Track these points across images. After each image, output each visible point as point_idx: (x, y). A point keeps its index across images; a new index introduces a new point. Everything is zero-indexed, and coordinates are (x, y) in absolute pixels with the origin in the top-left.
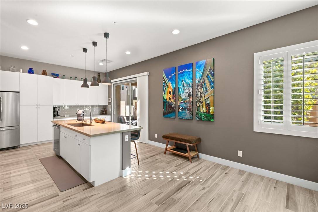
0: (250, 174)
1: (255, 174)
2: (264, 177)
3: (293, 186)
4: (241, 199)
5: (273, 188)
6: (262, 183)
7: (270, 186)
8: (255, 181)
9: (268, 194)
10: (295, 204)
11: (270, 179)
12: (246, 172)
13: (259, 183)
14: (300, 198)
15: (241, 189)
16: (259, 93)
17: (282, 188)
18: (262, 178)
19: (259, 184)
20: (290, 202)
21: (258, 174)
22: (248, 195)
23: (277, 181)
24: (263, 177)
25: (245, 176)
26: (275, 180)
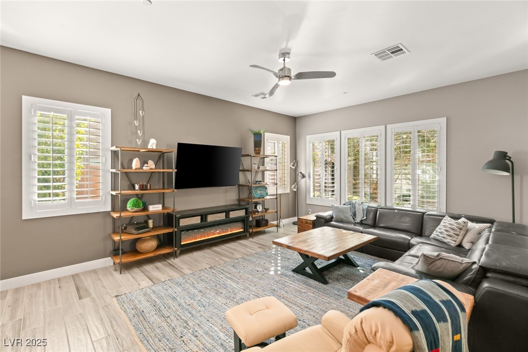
0: (17, 290)
1: (24, 287)
2: (41, 282)
3: (77, 275)
4: (20, 328)
5: (58, 290)
6: (42, 291)
7: (54, 288)
8: (29, 295)
9: (55, 298)
10: (87, 291)
11: (49, 282)
12: (8, 291)
13: (36, 294)
14: (88, 283)
15: (12, 317)
16: (31, 160)
17: (67, 283)
18: (38, 285)
19: (38, 295)
20: (81, 291)
21: (29, 284)
22: (29, 317)
23: (59, 279)
24: (39, 283)
25: (9, 298)
26: (55, 279)
